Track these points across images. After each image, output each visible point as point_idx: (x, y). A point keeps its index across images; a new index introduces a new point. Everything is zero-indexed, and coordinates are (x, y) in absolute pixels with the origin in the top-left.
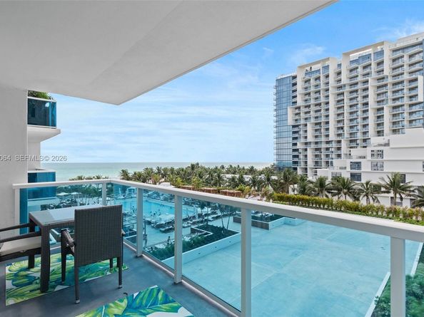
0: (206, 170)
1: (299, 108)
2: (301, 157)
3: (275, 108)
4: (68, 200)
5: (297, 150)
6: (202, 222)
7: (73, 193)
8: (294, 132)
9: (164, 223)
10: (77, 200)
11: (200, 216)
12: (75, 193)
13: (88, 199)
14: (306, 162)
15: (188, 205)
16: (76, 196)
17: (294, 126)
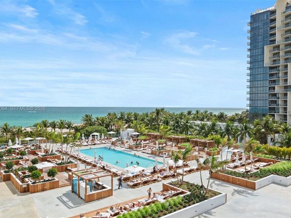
0: (172, 116)
1: (278, 47)
2: (280, 102)
3: (249, 47)
4: (33, 145)
5: (275, 95)
6: (173, 176)
7: (37, 139)
8: (271, 75)
9: (131, 175)
10: (41, 145)
11: (171, 168)
12: (39, 138)
13: (52, 145)
14: (285, 109)
15: (156, 154)
16: (41, 141)
17: (271, 68)
